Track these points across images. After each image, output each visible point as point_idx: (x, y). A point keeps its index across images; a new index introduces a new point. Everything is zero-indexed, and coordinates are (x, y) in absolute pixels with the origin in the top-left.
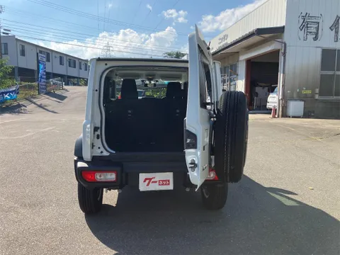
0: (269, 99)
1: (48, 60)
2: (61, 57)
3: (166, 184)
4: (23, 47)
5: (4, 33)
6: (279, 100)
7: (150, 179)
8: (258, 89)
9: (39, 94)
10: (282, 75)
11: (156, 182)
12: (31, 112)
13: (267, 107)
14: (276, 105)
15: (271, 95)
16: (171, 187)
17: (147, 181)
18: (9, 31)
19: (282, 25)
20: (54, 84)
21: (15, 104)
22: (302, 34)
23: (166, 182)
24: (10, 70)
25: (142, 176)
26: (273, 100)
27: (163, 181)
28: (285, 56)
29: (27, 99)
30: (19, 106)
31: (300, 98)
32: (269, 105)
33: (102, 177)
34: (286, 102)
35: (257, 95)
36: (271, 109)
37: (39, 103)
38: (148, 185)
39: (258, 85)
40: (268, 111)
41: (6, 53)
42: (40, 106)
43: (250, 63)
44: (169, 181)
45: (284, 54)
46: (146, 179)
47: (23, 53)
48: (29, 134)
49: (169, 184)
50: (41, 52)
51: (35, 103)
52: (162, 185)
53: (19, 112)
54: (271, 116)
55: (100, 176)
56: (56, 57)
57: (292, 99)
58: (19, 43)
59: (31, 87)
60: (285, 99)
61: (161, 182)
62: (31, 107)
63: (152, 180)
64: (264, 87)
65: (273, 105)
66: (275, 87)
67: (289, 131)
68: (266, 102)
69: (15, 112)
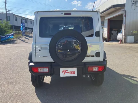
0: (118, 36)
1: (26, 22)
2: (31, 21)
3: (73, 74)
4: (16, 17)
5: (8, 12)
6: (123, 36)
7: (65, 71)
8: (113, 32)
9: (22, 36)
10: (124, 25)
11: (68, 72)
12: (18, 43)
13: (117, 39)
14: (122, 38)
15: (119, 34)
16: (76, 75)
17: (64, 72)
18: (10, 11)
19: (124, 3)
20: (28, 32)
21: (13, 40)
22: (133, 7)
23: (73, 73)
24: (10, 26)
25: (61, 70)
26: (120, 36)
27: (72, 72)
28: (125, 17)
29: (17, 38)
30: (14, 41)
31: (132, 35)
32: (118, 38)
33: (42, 70)
34: (126, 37)
35: (113, 34)
36: (119, 40)
37: (22, 39)
38: (64, 74)
39: (113, 30)
40: (118, 41)
41: (10, 20)
42: (23, 41)
43: (109, 20)
44: (75, 72)
45: (125, 15)
46: (63, 71)
47: (16, 20)
48: (17, 51)
49: (75, 74)
50: (23, 19)
51: (20, 39)
52: (72, 74)
53: (14, 43)
54: (119, 43)
55: (41, 70)
56: (29, 21)
57: (129, 35)
58: (14, 16)
59: (19, 33)
60: (126, 36)
61: (71, 73)
62: (19, 41)
63: (67, 71)
64: (115, 31)
65: (120, 38)
66: (121, 30)
67: (128, 49)
68: (117, 37)
69: (12, 43)
